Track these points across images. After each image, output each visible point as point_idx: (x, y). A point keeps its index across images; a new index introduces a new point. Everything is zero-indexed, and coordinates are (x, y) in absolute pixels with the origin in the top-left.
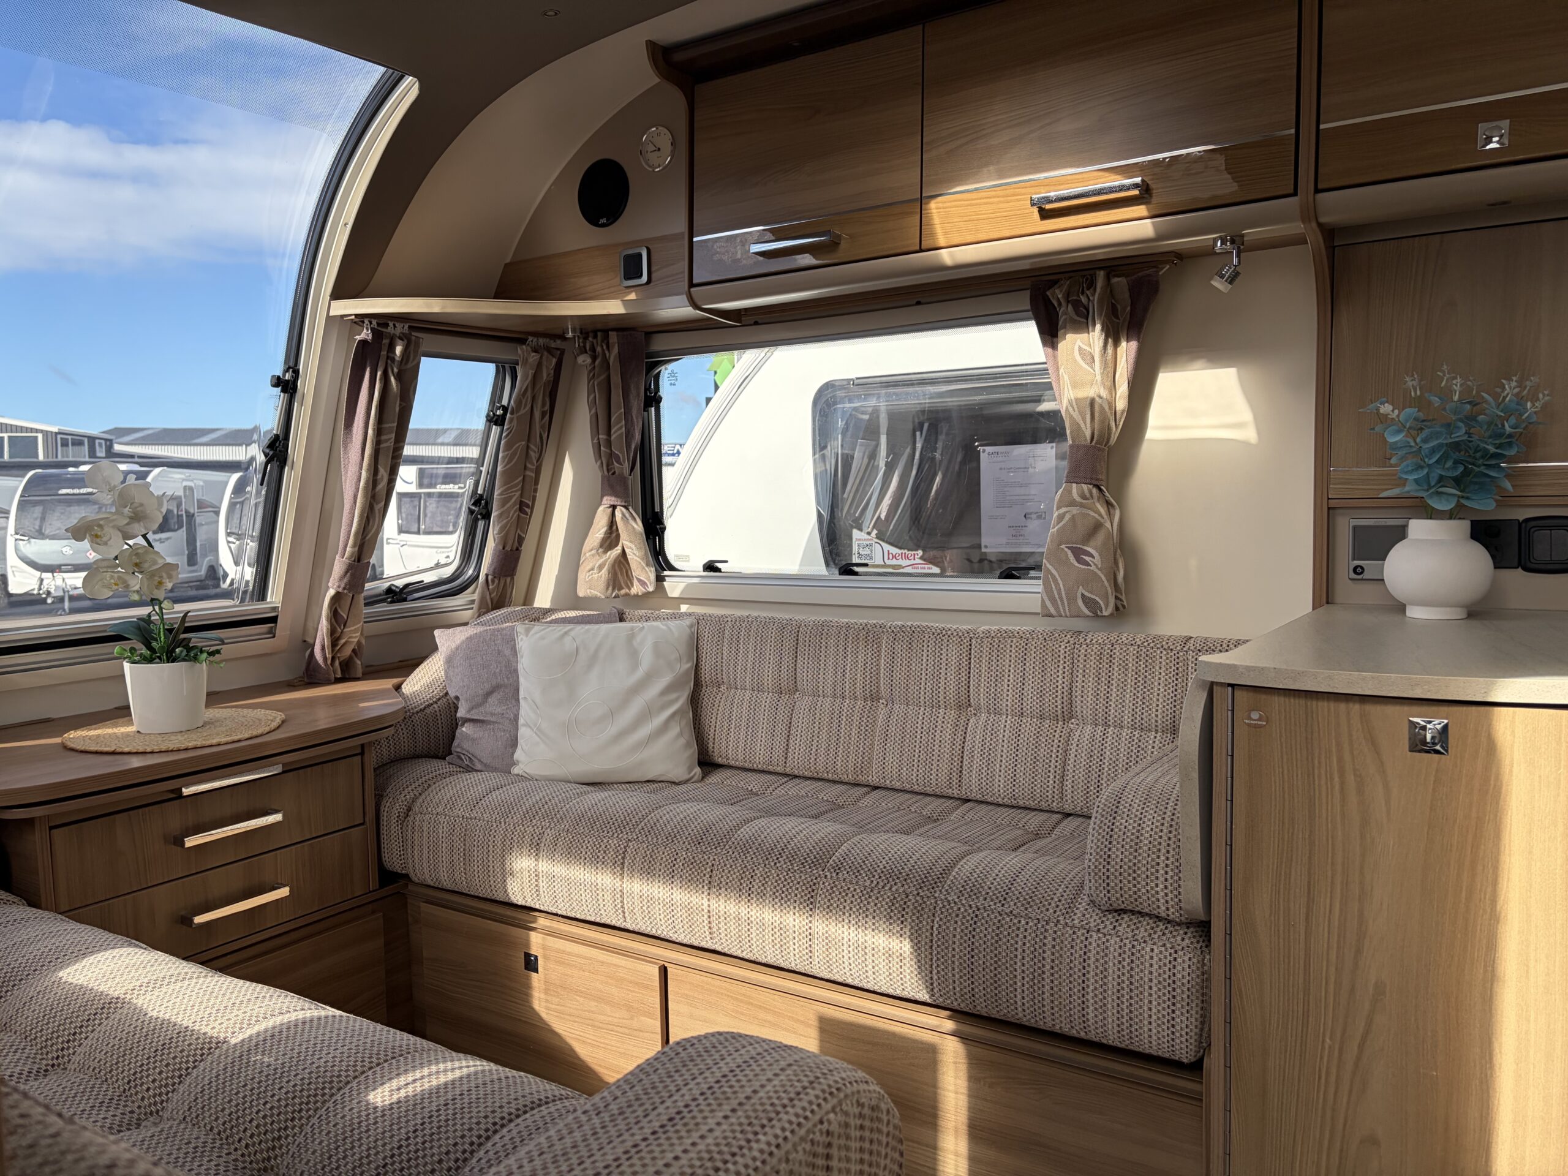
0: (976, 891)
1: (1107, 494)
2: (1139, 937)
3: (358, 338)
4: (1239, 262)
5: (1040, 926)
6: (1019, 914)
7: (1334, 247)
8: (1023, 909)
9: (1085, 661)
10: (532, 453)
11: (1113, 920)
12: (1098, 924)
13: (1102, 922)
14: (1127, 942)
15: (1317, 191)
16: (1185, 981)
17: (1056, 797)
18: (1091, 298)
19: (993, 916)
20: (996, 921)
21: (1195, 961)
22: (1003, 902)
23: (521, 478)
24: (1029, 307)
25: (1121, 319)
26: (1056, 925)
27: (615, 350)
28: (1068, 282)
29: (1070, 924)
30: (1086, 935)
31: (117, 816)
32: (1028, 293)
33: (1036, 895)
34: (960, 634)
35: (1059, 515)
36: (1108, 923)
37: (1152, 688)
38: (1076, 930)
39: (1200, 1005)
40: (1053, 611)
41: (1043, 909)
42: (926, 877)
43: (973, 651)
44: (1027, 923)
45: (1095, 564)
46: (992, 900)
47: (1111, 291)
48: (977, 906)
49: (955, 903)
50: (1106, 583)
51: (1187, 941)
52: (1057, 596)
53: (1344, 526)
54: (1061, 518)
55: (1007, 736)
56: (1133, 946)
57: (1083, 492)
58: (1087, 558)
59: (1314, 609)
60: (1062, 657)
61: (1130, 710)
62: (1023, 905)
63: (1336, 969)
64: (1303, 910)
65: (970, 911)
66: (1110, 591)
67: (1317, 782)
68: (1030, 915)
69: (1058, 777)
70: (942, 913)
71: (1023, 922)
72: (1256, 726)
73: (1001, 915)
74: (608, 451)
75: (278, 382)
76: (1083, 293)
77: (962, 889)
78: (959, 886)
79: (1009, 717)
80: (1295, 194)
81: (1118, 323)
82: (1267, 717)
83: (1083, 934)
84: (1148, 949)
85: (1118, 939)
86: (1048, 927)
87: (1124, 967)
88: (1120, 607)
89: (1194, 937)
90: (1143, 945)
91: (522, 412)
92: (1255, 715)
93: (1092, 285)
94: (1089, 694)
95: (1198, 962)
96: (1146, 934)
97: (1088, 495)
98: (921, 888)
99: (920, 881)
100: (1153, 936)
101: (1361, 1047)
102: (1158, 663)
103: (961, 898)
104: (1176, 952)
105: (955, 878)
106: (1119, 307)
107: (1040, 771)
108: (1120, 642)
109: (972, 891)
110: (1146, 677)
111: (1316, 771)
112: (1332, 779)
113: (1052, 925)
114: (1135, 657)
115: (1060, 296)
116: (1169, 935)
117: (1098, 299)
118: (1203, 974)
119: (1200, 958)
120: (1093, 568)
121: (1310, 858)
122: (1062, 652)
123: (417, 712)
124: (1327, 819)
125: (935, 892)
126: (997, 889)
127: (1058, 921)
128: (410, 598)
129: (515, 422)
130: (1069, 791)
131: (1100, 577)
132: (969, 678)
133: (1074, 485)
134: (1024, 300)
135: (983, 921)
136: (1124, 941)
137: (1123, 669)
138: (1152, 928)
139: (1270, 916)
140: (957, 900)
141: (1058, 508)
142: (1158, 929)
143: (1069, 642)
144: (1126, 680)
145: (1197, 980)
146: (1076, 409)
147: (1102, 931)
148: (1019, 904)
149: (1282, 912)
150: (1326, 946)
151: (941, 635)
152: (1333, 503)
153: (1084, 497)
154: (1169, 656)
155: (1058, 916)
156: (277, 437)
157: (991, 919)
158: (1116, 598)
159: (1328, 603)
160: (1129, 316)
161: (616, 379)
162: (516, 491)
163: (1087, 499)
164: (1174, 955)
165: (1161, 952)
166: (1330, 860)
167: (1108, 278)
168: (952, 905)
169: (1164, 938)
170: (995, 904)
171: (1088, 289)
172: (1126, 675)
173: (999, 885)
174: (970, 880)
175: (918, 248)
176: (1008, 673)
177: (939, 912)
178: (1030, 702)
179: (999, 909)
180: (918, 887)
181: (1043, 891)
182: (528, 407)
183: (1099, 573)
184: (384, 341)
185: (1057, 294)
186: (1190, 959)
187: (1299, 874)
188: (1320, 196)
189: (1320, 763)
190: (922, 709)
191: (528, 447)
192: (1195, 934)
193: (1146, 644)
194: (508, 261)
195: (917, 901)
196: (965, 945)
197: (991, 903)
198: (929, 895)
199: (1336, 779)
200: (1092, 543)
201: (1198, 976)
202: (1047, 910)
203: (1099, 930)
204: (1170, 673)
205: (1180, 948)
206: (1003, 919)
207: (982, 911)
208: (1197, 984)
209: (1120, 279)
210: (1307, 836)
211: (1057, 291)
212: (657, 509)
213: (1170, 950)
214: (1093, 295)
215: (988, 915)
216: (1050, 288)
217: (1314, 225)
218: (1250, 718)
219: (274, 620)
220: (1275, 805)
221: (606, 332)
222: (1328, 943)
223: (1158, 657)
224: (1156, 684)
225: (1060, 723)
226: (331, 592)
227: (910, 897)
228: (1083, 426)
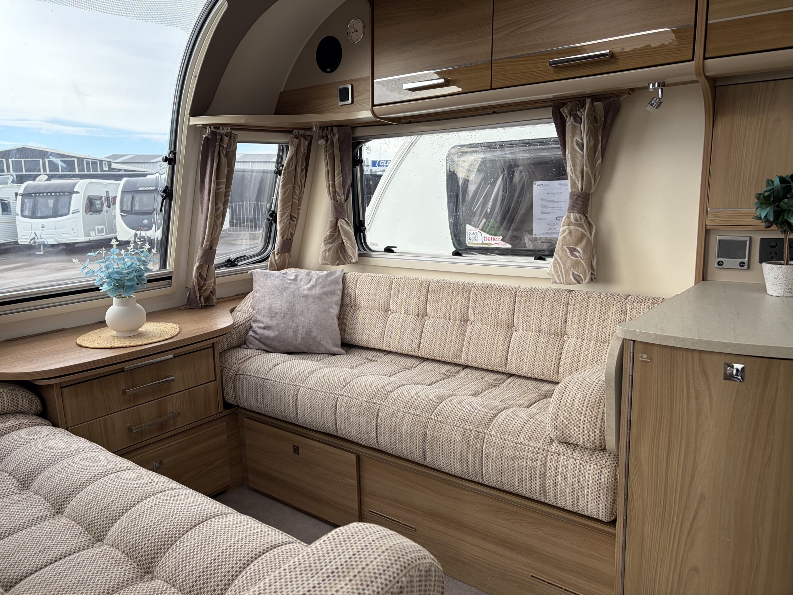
0: (505, 431)
1: (589, 219)
2: (584, 460)
3: (204, 136)
4: (662, 96)
5: (535, 450)
6: (525, 444)
7: (716, 87)
8: (527, 441)
9: (574, 305)
10: (297, 191)
11: (572, 450)
12: (564, 452)
13: (566, 450)
14: (578, 461)
15: (705, 58)
16: (606, 483)
17: (555, 374)
18: (583, 113)
19: (512, 444)
20: (513, 446)
21: (611, 473)
22: (518, 437)
23: (291, 203)
24: (552, 116)
25: (599, 124)
26: (543, 451)
27: (337, 137)
28: (571, 104)
29: (550, 451)
30: (558, 457)
31: (94, 381)
32: (551, 108)
33: (534, 435)
34: (511, 289)
35: (563, 230)
36: (569, 451)
37: (608, 321)
38: (553, 454)
39: (613, 494)
40: (557, 280)
41: (537, 442)
42: (481, 422)
43: (517, 298)
44: (529, 449)
45: (580, 257)
46: (512, 436)
47: (594, 109)
48: (504, 439)
49: (494, 436)
50: (585, 267)
51: (608, 463)
52: (560, 274)
53: (715, 240)
54: (564, 231)
55: (531, 342)
56: (581, 464)
57: (576, 218)
58: (577, 254)
59: (695, 284)
60: (562, 303)
61: (596, 331)
62: (527, 439)
63: (681, 485)
64: (665, 455)
65: (501, 441)
66: (587, 271)
67: (675, 392)
68: (531, 445)
69: (556, 364)
70: (487, 441)
71: (527, 448)
72: (645, 362)
73: (516, 444)
74: (334, 190)
75: (166, 160)
76: (579, 110)
77: (498, 429)
78: (497, 427)
79: (534, 333)
80: (693, 60)
81: (598, 126)
82: (651, 358)
83: (556, 456)
84: (588, 466)
85: (573, 460)
86: (539, 451)
87: (575, 474)
88: (593, 278)
89: (612, 461)
90: (586, 463)
91: (290, 169)
92: (645, 356)
93: (583, 106)
94: (575, 323)
95: (613, 474)
96: (588, 458)
97: (579, 219)
98: (478, 427)
99: (478, 424)
100: (591, 459)
101: (692, 525)
102: (611, 307)
103: (497, 434)
104: (602, 468)
105: (495, 423)
106: (598, 118)
107: (547, 360)
108: (593, 296)
109: (503, 430)
110: (605, 315)
111: (675, 386)
112: (683, 391)
113: (541, 450)
114: (600, 304)
115: (566, 112)
116: (599, 459)
117: (587, 114)
118: (615, 479)
119: (614, 472)
120: (579, 259)
121: (670, 430)
122: (563, 300)
123: (242, 325)
124: (679, 411)
125: (485, 430)
126: (515, 430)
127: (544, 449)
128: (239, 264)
129: (286, 174)
130: (562, 372)
131: (582, 264)
132: (514, 311)
133: (572, 214)
134: (549, 113)
135: (507, 446)
136: (577, 461)
137: (593, 310)
138: (591, 455)
139: (649, 456)
140: (495, 435)
141: (563, 226)
142: (594, 456)
143: (566, 295)
144: (594, 316)
145: (612, 483)
146: (574, 173)
147: (566, 455)
148: (525, 439)
149: (654, 456)
150: (676, 473)
151: (501, 290)
152: (708, 228)
153: (576, 220)
154: (617, 304)
155: (545, 446)
156: (167, 187)
157: (511, 446)
158: (592, 274)
159: (703, 280)
160: (603, 123)
161: (337, 152)
162: (288, 210)
163: (579, 221)
164: (601, 470)
165: (594, 468)
166: (680, 431)
167: (592, 102)
168: (493, 437)
169: (596, 460)
170: (514, 438)
171: (581, 108)
172: (595, 313)
173: (516, 428)
174: (502, 424)
175: (490, 88)
176: (534, 310)
177: (486, 440)
178: (544, 325)
179: (515, 441)
180: (477, 427)
181: (538, 433)
182: (294, 167)
183: (582, 261)
184: (218, 137)
185: (565, 111)
186: (609, 472)
187: (664, 437)
188: (707, 61)
189: (677, 382)
190: (489, 327)
191: (294, 187)
192: (613, 459)
193: (606, 298)
194: (282, 91)
195: (475, 434)
196: (498, 457)
197: (512, 437)
198: (482, 431)
199: (685, 391)
200: (580, 245)
201: (612, 481)
202: (539, 442)
203: (564, 455)
204: (618, 313)
205: (604, 466)
206: (517, 446)
207: (507, 441)
208: (612, 484)
209: (598, 103)
210: (669, 419)
211: (565, 109)
212: (361, 219)
213: (599, 467)
214: (584, 112)
215: (510, 444)
216: (563, 106)
217: (703, 77)
218: (642, 357)
219: (170, 278)
220: (653, 402)
221: (332, 127)
222: (677, 472)
223: (612, 305)
224: (610, 318)
225: (560, 337)
226: (197, 264)
227: (472, 432)
228: (577, 182)
